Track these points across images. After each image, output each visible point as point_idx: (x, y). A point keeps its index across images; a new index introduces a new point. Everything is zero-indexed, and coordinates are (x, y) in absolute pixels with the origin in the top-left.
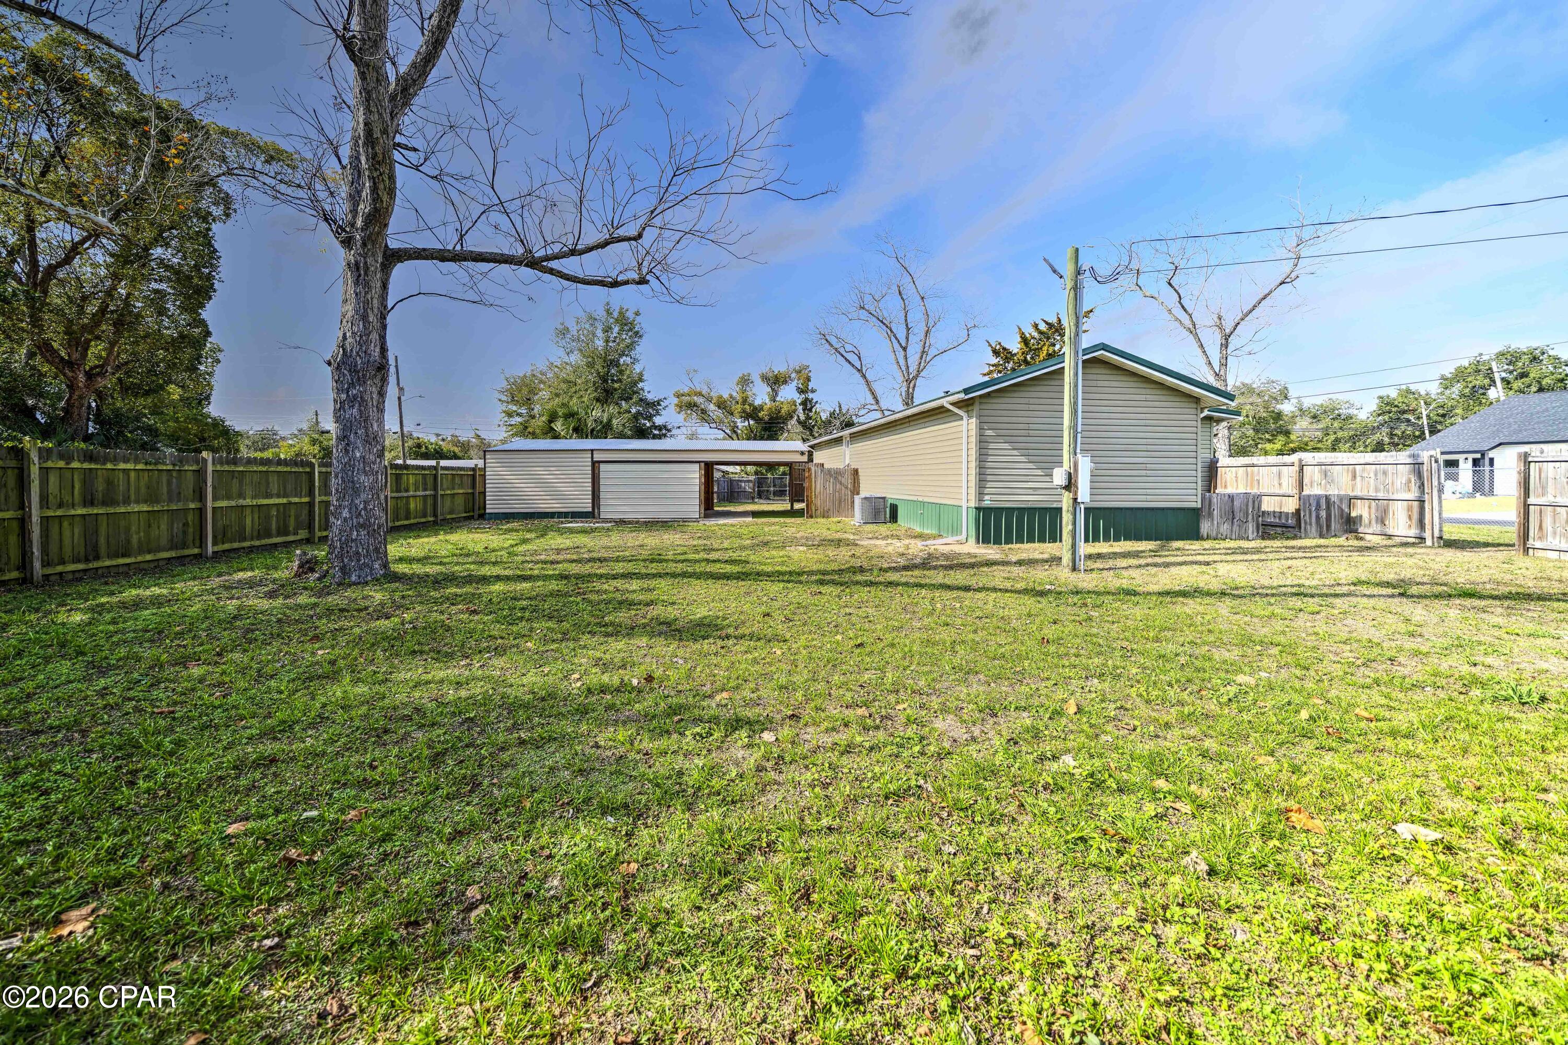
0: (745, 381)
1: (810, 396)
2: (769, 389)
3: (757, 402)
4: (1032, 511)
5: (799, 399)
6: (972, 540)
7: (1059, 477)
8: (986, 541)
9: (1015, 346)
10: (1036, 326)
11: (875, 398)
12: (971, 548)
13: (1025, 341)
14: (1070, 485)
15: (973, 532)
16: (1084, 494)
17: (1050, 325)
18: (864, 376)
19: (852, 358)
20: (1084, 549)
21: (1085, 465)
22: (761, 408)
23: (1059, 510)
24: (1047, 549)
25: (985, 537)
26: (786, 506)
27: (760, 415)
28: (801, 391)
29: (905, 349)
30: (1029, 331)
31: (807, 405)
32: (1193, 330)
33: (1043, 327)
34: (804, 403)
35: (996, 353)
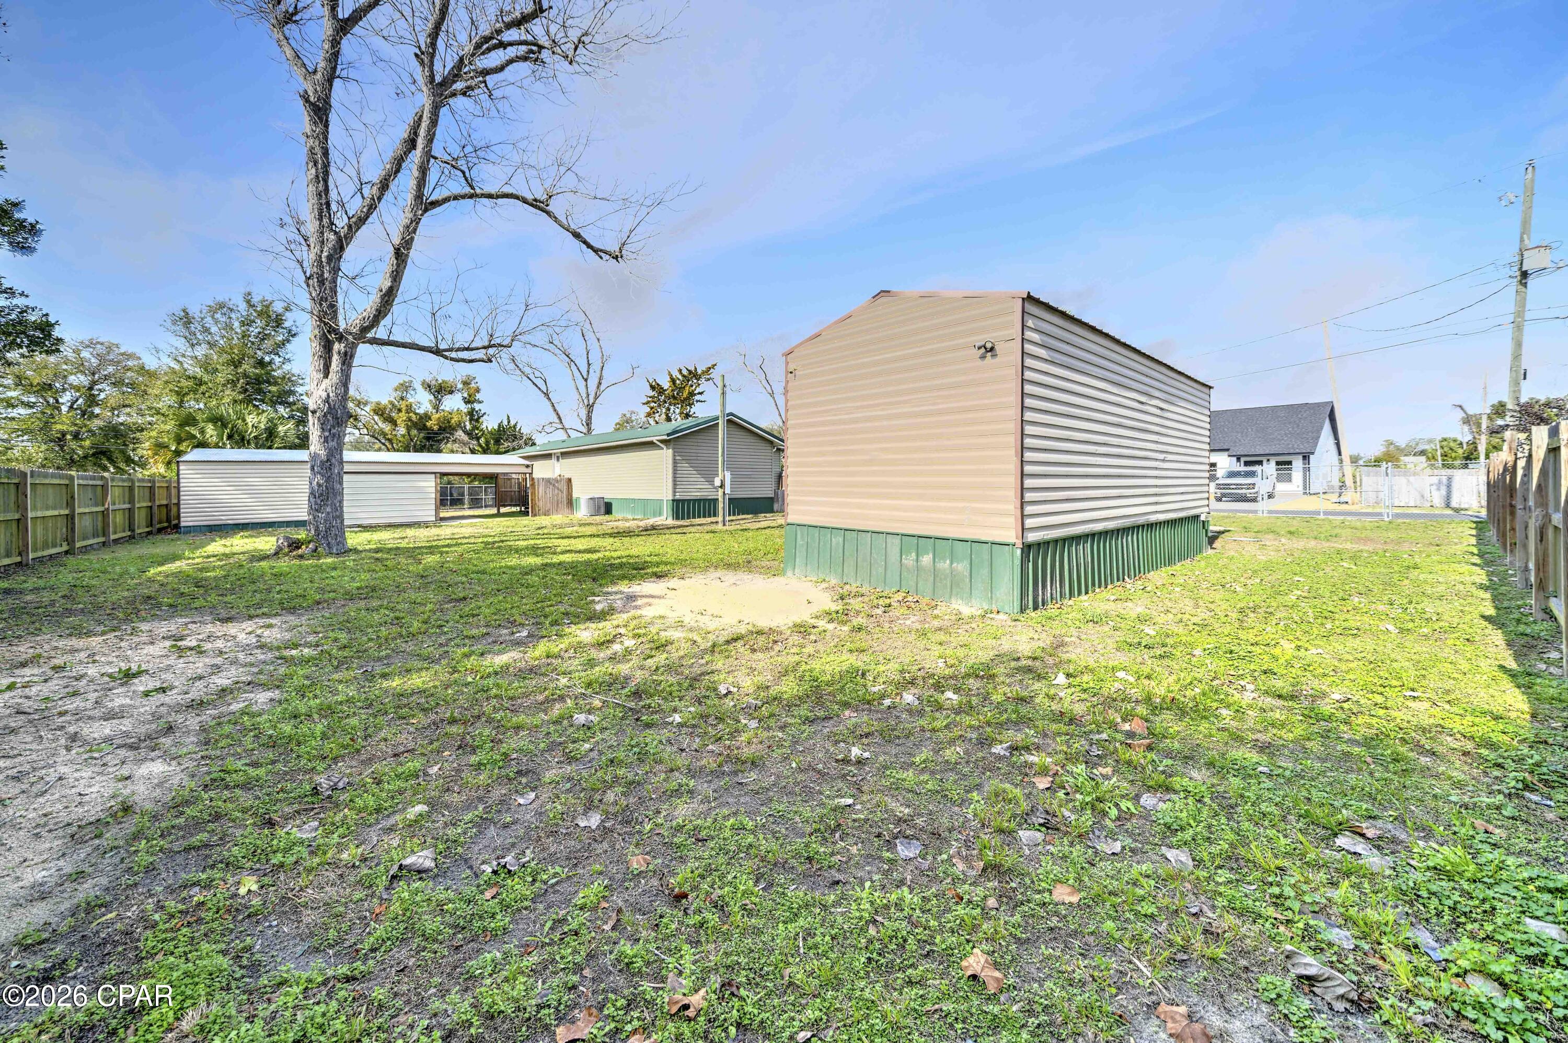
0: (405, 387)
1: (477, 406)
2: (432, 397)
3: (421, 411)
4: (700, 500)
5: (464, 408)
6: (670, 519)
7: (717, 482)
8: (677, 518)
9: (666, 384)
10: (680, 371)
11: (560, 418)
12: (670, 522)
13: (673, 381)
14: (722, 486)
15: (670, 513)
16: (728, 491)
17: (690, 372)
18: (549, 399)
19: (540, 382)
20: (727, 518)
21: (728, 475)
22: (427, 417)
23: (715, 501)
24: (713, 519)
25: (677, 516)
26: (494, 511)
27: (428, 424)
28: (467, 401)
29: (586, 380)
30: (676, 374)
31: (474, 417)
32: (772, 394)
33: (685, 372)
34: (471, 413)
35: (653, 388)
